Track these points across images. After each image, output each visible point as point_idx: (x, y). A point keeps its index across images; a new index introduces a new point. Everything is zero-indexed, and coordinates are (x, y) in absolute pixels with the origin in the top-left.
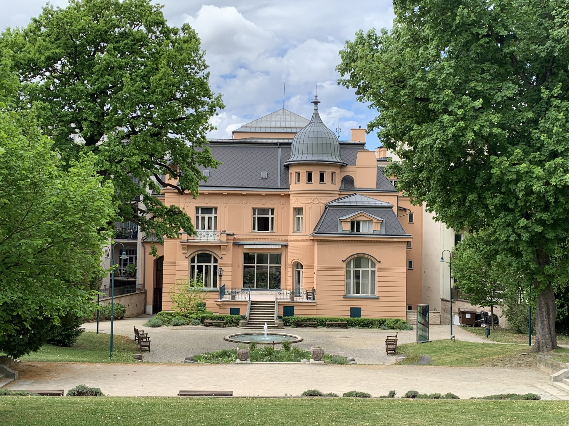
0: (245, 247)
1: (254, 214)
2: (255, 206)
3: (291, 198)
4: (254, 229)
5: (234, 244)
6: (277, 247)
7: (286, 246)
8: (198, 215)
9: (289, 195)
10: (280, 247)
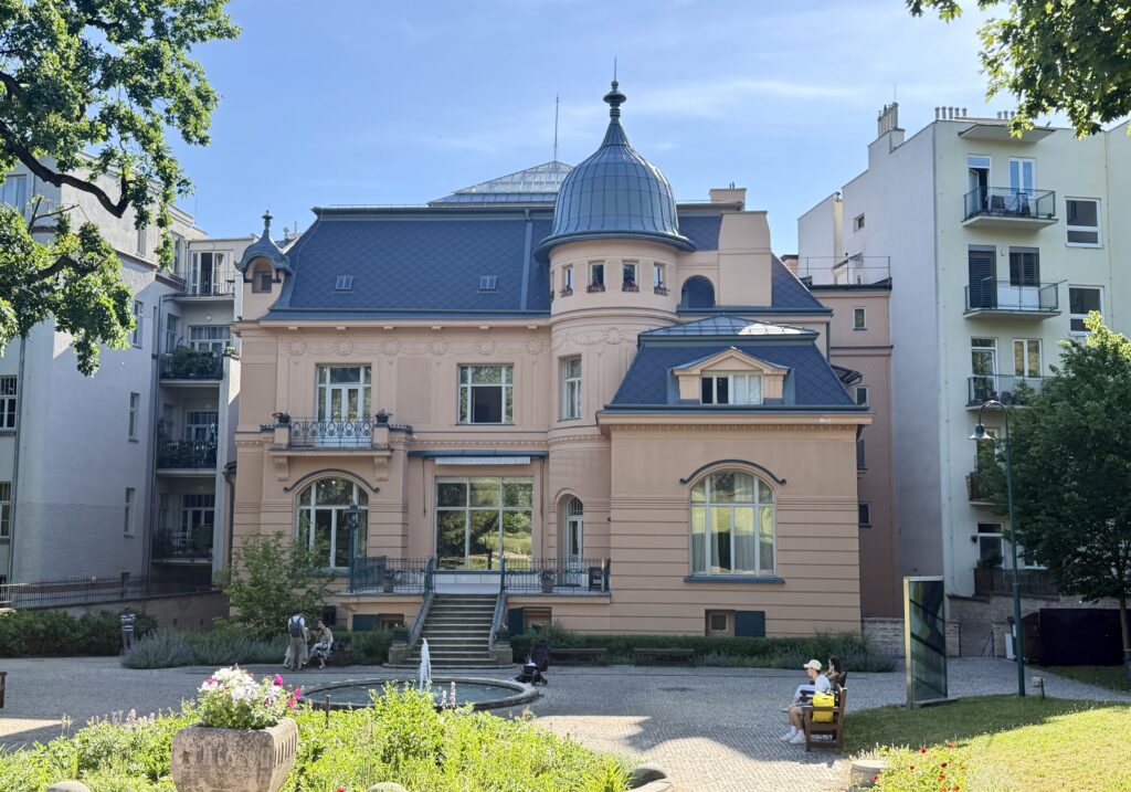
0: (439, 461)
1: (464, 379)
2: (465, 360)
3: (554, 335)
4: (463, 417)
5: (412, 455)
6: (519, 461)
7: (543, 458)
8: (323, 385)
9: (548, 329)
10: (527, 460)
